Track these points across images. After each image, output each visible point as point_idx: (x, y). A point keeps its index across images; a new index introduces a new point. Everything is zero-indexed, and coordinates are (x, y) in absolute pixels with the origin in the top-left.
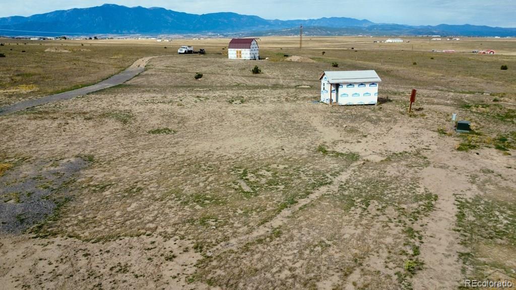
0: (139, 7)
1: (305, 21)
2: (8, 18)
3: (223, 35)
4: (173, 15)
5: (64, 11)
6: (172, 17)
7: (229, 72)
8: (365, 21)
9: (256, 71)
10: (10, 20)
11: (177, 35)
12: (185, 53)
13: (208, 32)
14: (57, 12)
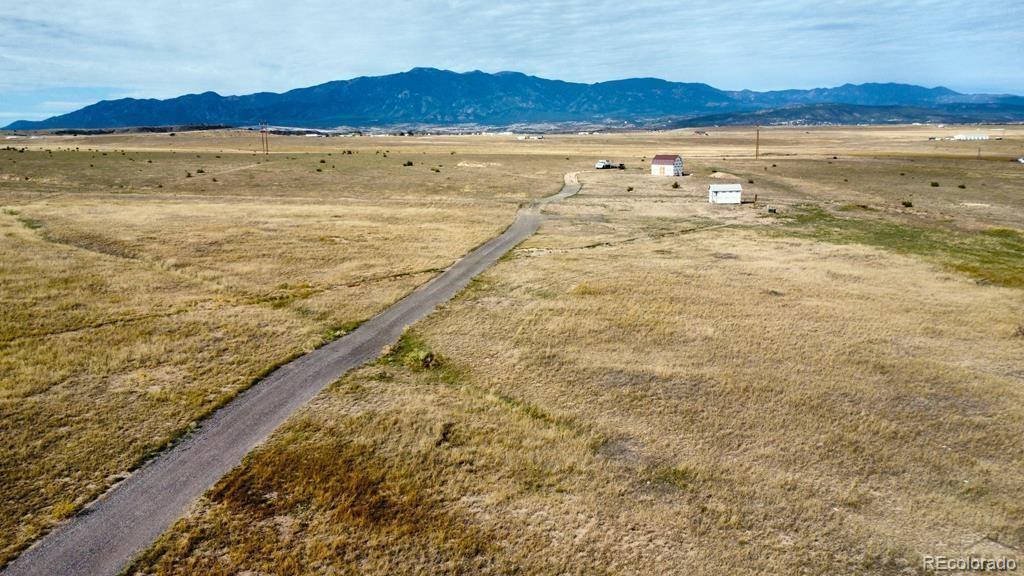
0: (477, 72)
1: (806, 92)
2: (250, 96)
3: (635, 123)
4: (539, 85)
5: (343, 81)
6: (537, 89)
7: (653, 187)
8: (941, 91)
9: (676, 186)
10: (253, 100)
11: (546, 124)
12: (604, 168)
13: (606, 117)
14: (331, 83)
